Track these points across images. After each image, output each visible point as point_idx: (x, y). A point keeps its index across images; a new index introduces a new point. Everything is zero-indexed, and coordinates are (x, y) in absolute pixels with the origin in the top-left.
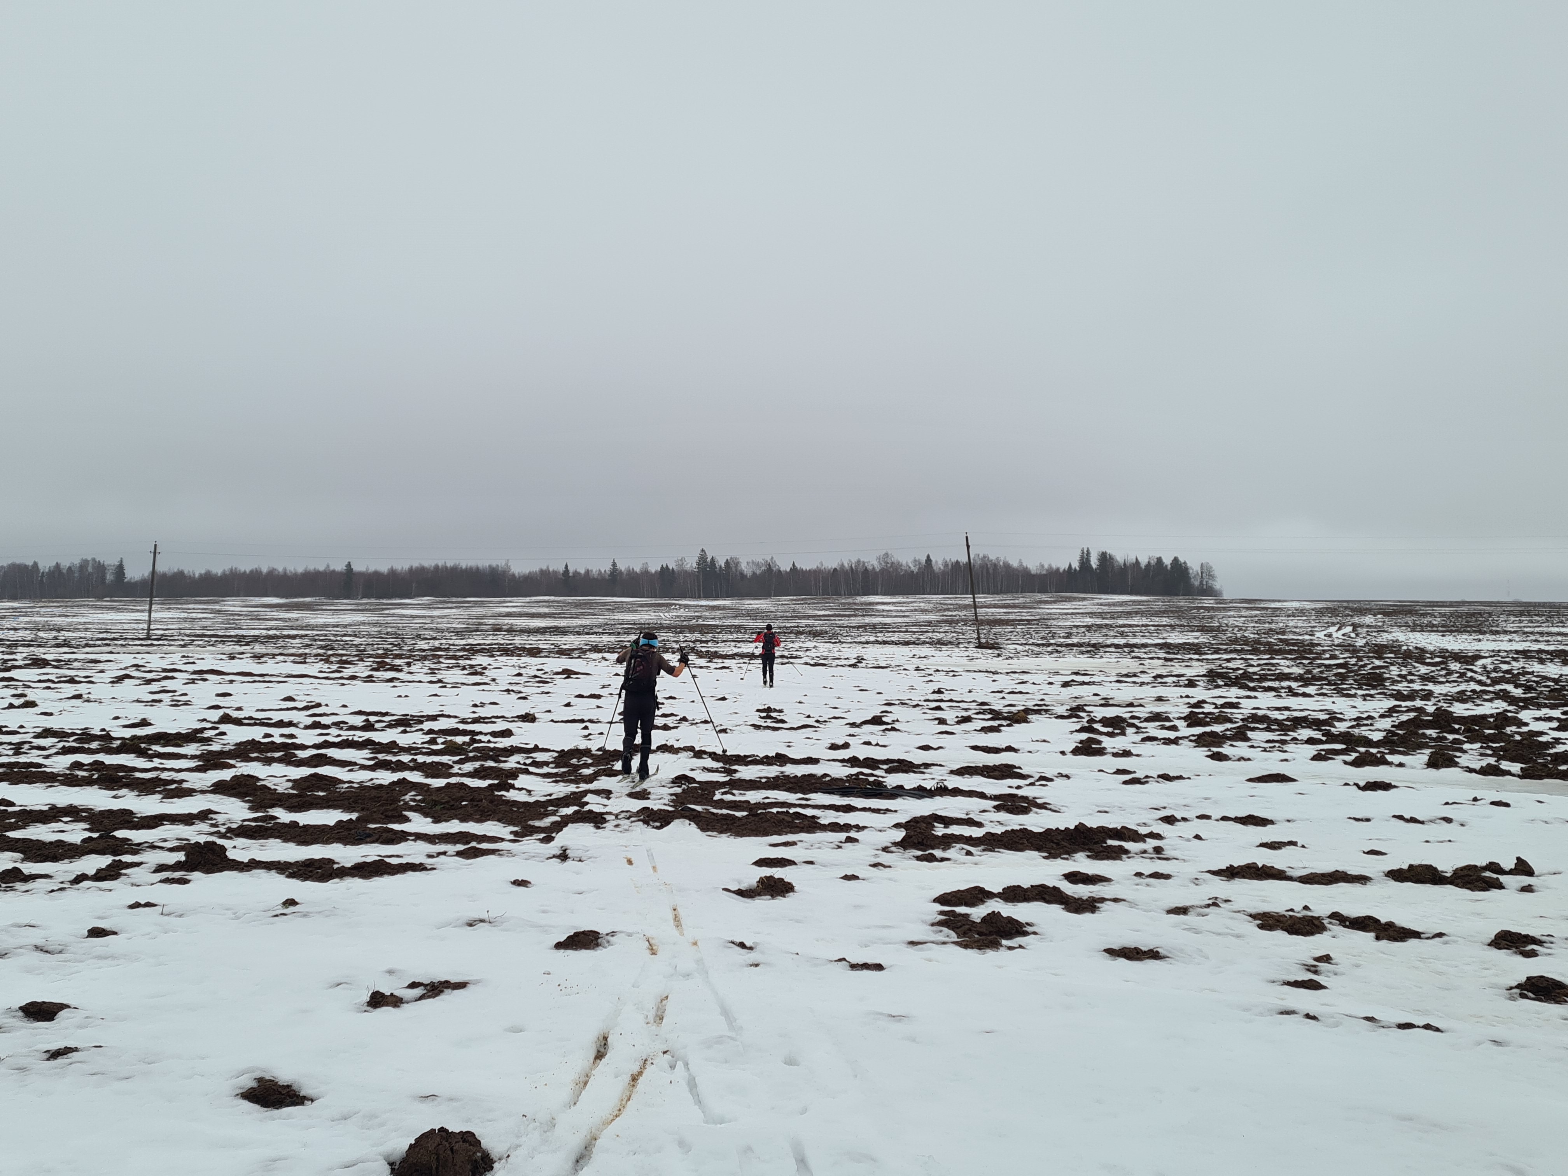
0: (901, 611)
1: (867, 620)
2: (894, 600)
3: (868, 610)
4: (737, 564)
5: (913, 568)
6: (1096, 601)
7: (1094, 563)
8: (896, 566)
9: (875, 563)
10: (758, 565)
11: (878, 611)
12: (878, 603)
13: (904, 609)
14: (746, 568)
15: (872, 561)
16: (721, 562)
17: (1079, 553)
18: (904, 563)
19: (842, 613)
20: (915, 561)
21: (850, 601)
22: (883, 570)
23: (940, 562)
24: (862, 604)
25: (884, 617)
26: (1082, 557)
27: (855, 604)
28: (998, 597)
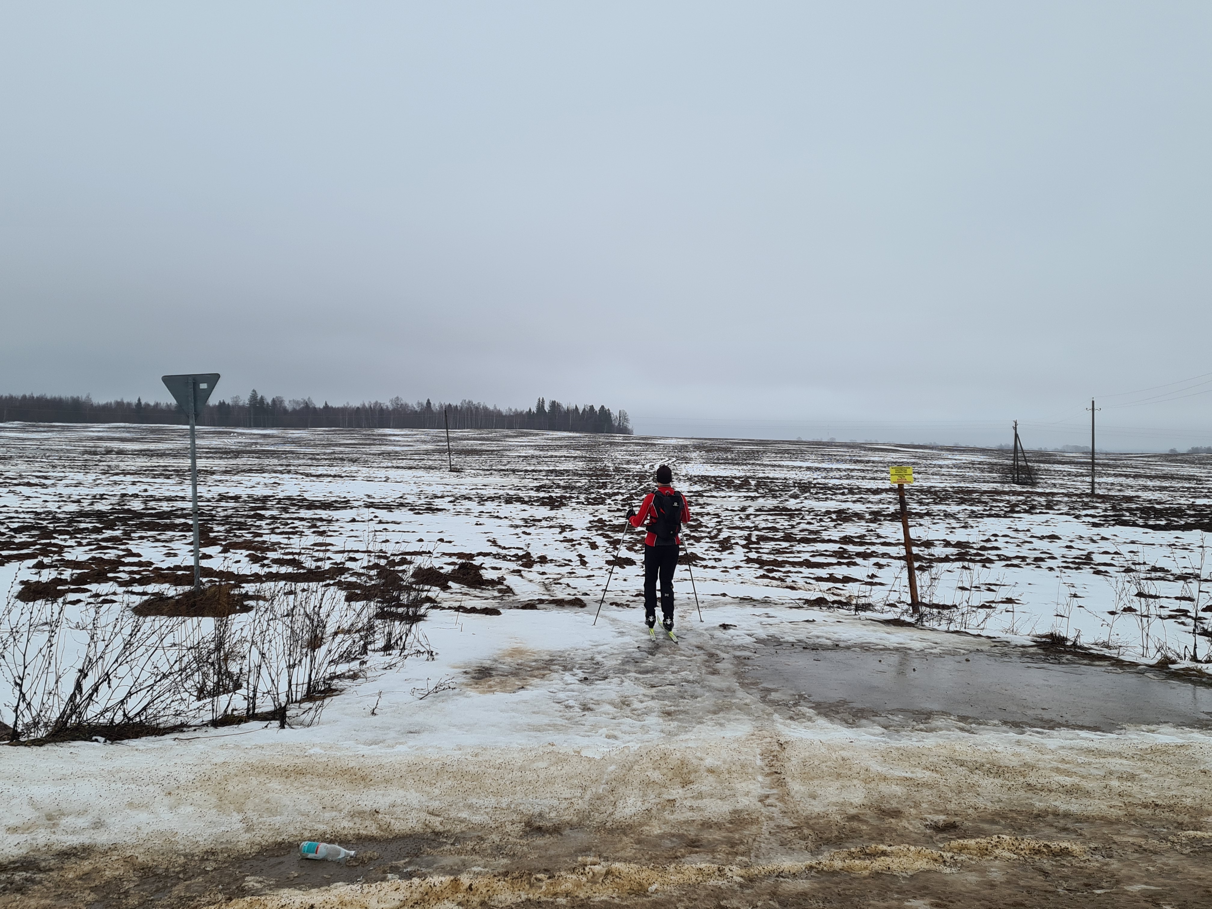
0: (407, 441)
1: (384, 448)
2: (402, 433)
3: (383, 440)
4: (281, 402)
5: (417, 409)
6: (545, 436)
7: (547, 408)
8: (404, 407)
9: (389, 404)
10: (297, 403)
11: (390, 441)
12: (390, 435)
13: (409, 439)
14: (288, 405)
15: (386, 402)
16: (269, 400)
17: (537, 401)
18: (410, 404)
19: (364, 442)
20: (419, 403)
21: (369, 432)
22: (394, 410)
23: (437, 405)
24: (379, 435)
25: (395, 445)
26: (539, 404)
27: (373, 435)
28: (478, 432)
